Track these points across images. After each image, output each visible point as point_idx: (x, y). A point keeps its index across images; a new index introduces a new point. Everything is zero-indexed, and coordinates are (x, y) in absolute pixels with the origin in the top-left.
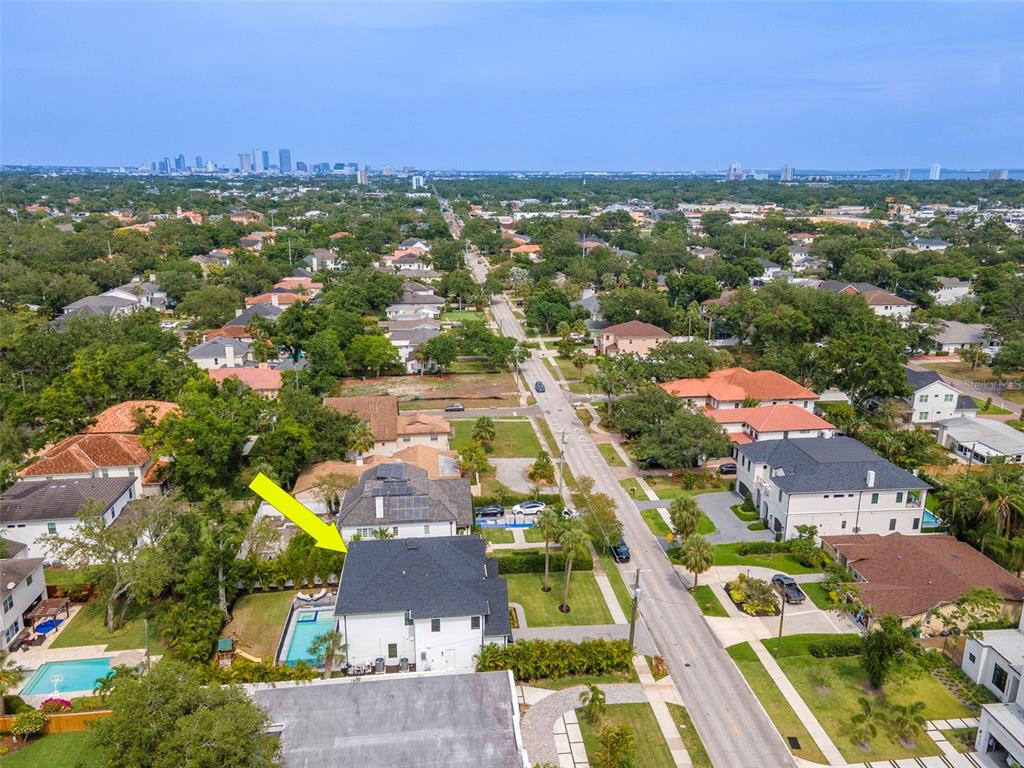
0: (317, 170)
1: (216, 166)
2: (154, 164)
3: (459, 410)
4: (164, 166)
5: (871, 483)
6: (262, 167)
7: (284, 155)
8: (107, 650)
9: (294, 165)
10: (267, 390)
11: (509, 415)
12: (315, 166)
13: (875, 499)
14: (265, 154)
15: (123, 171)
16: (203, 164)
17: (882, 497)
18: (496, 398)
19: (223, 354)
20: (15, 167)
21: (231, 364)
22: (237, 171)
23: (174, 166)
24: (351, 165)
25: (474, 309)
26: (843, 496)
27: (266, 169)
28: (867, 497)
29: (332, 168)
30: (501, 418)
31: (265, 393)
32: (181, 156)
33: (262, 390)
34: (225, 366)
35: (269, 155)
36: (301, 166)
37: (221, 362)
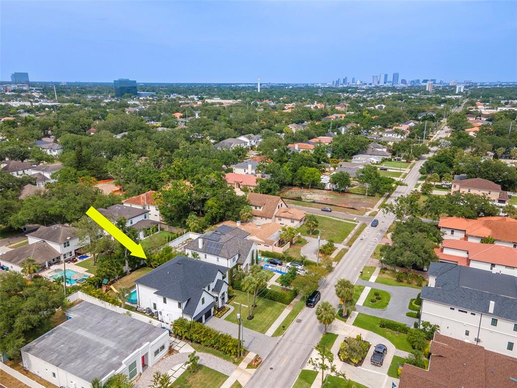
0: (412, 83)
1: (361, 82)
2: (334, 82)
3: (328, 211)
4: (338, 82)
5: (491, 310)
6: (383, 82)
7: (396, 76)
8: (86, 271)
9: (400, 81)
10: (252, 186)
11: (351, 219)
12: (412, 81)
13: (494, 323)
14: (386, 76)
15: (320, 85)
16: (355, 81)
17: (500, 322)
18: (353, 209)
19: (247, 168)
20: (280, 84)
21: (250, 173)
22: (371, 84)
23: (342, 82)
24: (432, 80)
25: (405, 161)
26: (466, 312)
27: (385, 83)
28: (487, 320)
29: (421, 82)
30: (345, 219)
31: (251, 188)
32: (346, 78)
33: (249, 186)
34: (247, 173)
35: (388, 76)
36: (404, 81)
37: (247, 171)
